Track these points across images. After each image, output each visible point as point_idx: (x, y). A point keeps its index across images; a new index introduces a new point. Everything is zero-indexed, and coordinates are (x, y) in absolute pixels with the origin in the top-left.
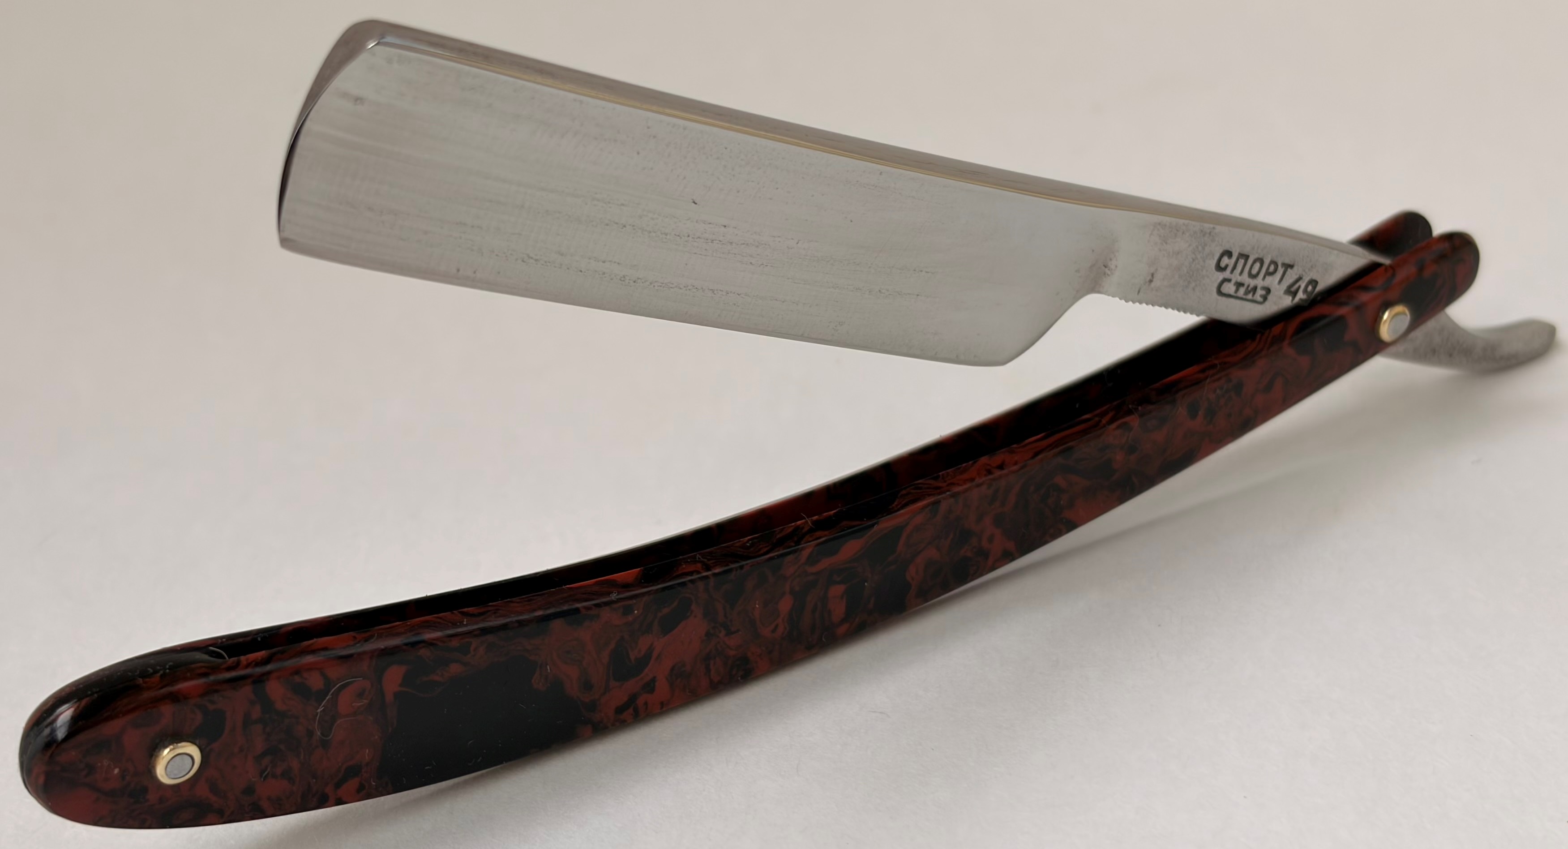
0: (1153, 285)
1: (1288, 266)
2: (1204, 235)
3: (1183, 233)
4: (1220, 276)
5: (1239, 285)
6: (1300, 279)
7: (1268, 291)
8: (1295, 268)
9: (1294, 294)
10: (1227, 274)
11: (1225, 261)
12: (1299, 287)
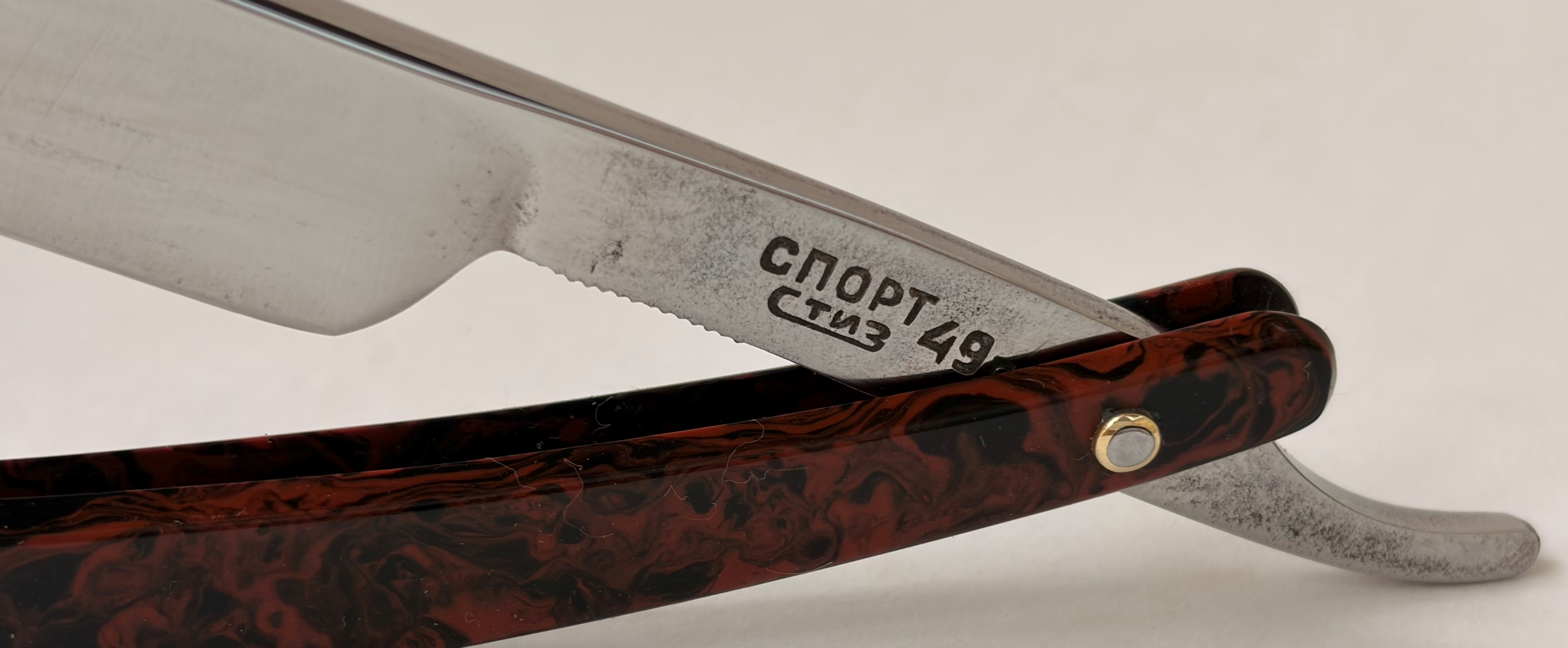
0: (622, 261)
1: (922, 298)
2: (731, 199)
3: (682, 184)
4: (775, 282)
5: (817, 307)
6: (951, 325)
7: (884, 332)
8: (941, 303)
9: (942, 351)
10: (789, 280)
11: (781, 256)
12: (953, 339)
